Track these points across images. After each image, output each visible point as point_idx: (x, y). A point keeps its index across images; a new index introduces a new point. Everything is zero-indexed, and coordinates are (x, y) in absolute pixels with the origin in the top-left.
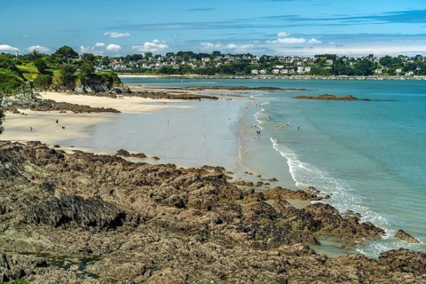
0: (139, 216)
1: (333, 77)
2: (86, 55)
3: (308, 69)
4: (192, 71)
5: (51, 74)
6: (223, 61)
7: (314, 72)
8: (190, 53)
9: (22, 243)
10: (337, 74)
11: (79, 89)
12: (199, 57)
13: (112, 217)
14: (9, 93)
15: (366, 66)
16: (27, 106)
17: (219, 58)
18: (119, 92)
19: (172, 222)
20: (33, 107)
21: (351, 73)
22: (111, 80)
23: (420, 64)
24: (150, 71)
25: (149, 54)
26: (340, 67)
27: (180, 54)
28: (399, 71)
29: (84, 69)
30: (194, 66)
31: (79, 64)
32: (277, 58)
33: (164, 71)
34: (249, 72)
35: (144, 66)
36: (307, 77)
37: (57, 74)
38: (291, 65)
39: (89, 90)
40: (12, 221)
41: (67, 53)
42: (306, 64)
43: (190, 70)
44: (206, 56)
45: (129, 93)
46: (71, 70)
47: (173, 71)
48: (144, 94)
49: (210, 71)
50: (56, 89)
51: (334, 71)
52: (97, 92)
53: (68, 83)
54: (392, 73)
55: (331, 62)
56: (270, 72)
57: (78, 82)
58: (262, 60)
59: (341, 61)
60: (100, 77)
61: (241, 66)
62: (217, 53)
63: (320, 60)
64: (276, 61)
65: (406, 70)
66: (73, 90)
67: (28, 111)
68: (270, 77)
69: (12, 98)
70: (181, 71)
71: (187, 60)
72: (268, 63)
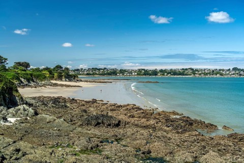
0: (125, 122)
1: (145, 76)
2: (66, 68)
3: (136, 74)
4: (97, 74)
5: (54, 74)
6: (107, 71)
7: (138, 74)
8: (96, 68)
9: (87, 133)
10: (145, 75)
11: (64, 80)
12: (99, 69)
13: (117, 122)
14: (42, 81)
15: (155, 73)
16: (49, 85)
17: (106, 70)
18: (78, 80)
19: (140, 124)
20: (51, 85)
21: (150, 75)
22: (75, 77)
23: (172, 72)
24: (83, 74)
25: (82, 69)
26: (146, 73)
27: (93, 69)
28: (166, 74)
29: (65, 73)
30: (98, 73)
31: (63, 71)
32: (125, 70)
33: (88, 74)
34: (116, 75)
35: (81, 73)
36: (136, 76)
37: (56, 74)
38: (130, 72)
39: (67, 80)
40: (77, 125)
41: (59, 67)
42: (135, 72)
43: (96, 74)
44: (102, 69)
45: (81, 81)
46: (61, 73)
47: (91, 75)
48: (87, 81)
49: (103, 74)
50: (55, 80)
51: (145, 74)
52: (70, 80)
53: (60, 78)
54: (164, 75)
55: (143, 71)
56: (123, 75)
57: (63, 77)
58: (121, 70)
59: (146, 71)
60: (71, 75)
61: (114, 73)
62: (105, 68)
63: (140, 70)
64: (125, 71)
65: (168, 74)
66: (61, 80)
67: (49, 87)
68: (123, 76)
69: (43, 82)
70: (93, 74)
71: (95, 71)
72: (122, 72)
